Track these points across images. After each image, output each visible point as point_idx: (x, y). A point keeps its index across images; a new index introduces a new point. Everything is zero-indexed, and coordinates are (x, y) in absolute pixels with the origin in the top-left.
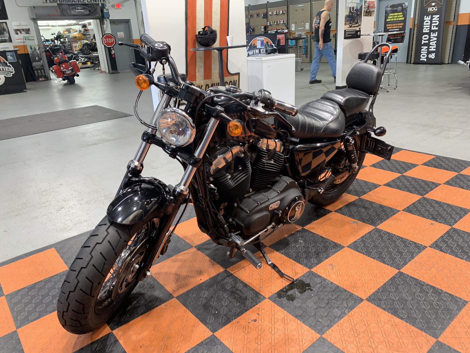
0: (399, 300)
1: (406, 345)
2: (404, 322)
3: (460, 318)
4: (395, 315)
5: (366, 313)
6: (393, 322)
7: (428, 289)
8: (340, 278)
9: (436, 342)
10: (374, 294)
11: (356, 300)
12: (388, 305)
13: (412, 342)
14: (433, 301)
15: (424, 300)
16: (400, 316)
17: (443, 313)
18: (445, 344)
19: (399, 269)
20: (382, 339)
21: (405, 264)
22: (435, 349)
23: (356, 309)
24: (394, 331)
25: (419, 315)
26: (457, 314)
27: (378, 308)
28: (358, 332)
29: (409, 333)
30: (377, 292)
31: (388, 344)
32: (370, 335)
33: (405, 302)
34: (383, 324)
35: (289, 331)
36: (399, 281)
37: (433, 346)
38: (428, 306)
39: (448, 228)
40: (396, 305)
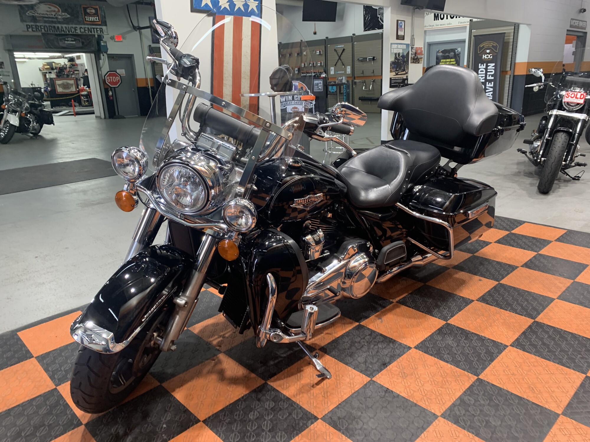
0: (445, 346)
1: (450, 383)
2: (449, 365)
3: (500, 359)
4: (441, 359)
5: (414, 359)
6: (439, 365)
7: (472, 336)
8: (389, 331)
9: (477, 379)
10: (422, 343)
11: (404, 348)
12: (435, 351)
13: (456, 381)
14: (477, 347)
15: (469, 346)
16: (445, 360)
17: (485, 356)
18: (484, 381)
19: (447, 321)
20: (428, 379)
21: (452, 316)
22: (475, 384)
23: (405, 356)
24: (439, 373)
25: (463, 358)
26: (498, 356)
27: (424, 354)
28: (406, 375)
29: (453, 372)
30: (424, 341)
31: (433, 383)
32: (417, 376)
33: (450, 348)
34: (429, 367)
35: (341, 376)
36: (446, 331)
37: (474, 382)
38: (472, 351)
39: (495, 283)
40: (442, 350)
